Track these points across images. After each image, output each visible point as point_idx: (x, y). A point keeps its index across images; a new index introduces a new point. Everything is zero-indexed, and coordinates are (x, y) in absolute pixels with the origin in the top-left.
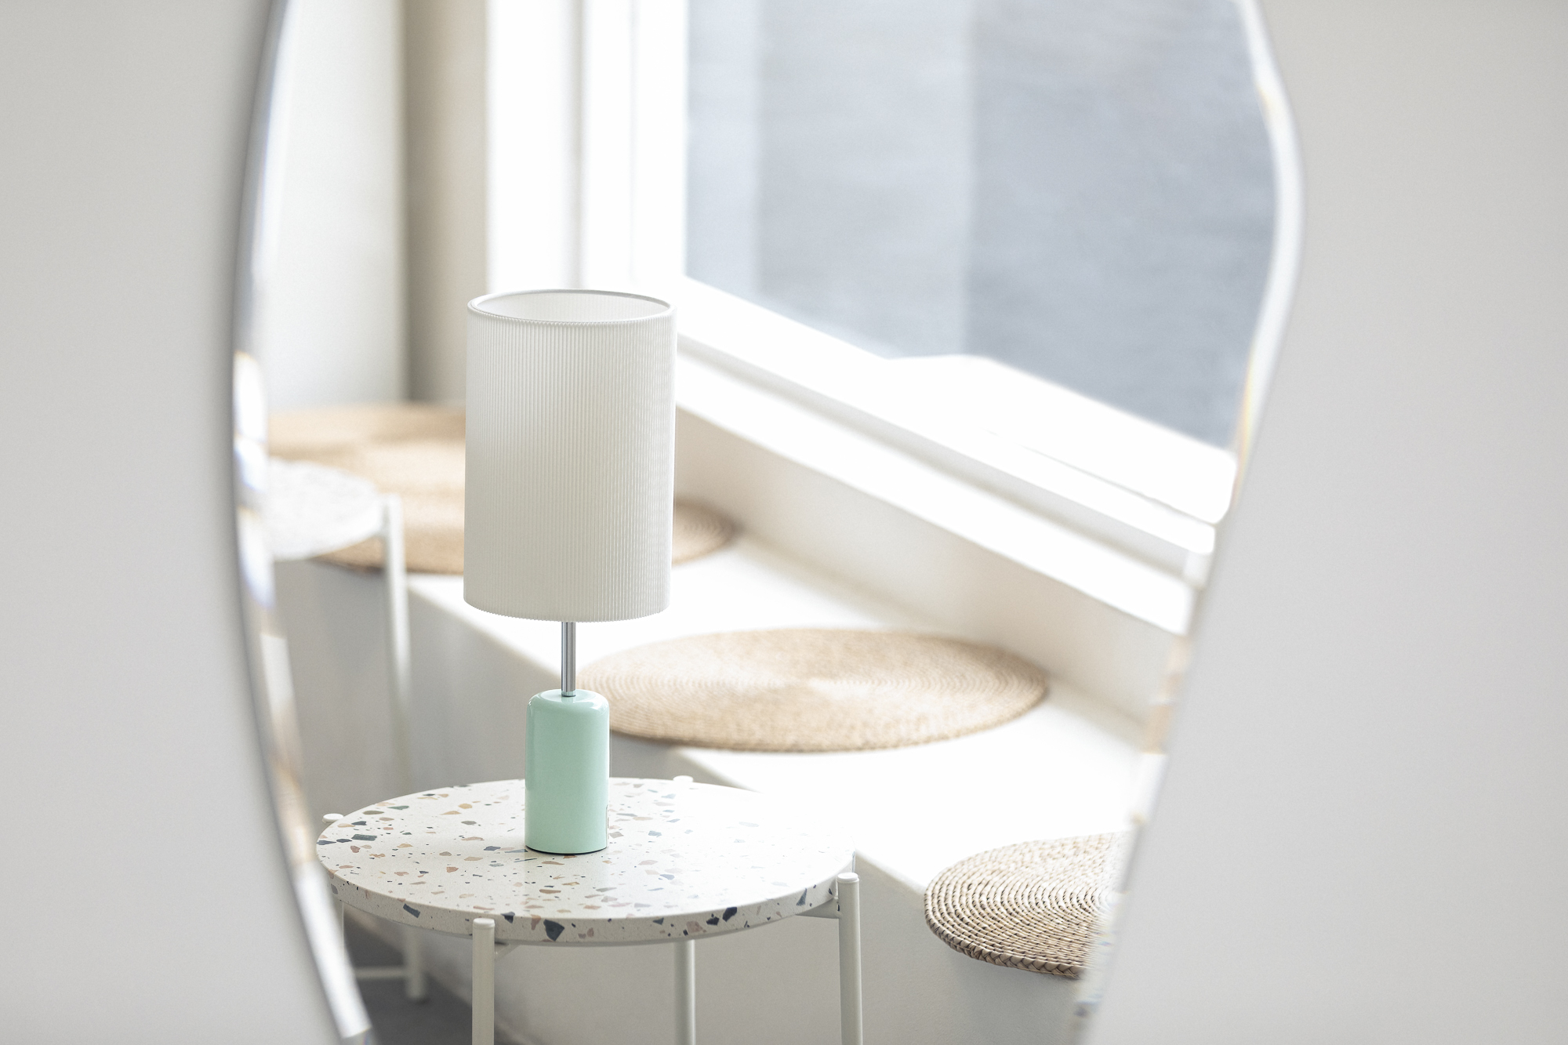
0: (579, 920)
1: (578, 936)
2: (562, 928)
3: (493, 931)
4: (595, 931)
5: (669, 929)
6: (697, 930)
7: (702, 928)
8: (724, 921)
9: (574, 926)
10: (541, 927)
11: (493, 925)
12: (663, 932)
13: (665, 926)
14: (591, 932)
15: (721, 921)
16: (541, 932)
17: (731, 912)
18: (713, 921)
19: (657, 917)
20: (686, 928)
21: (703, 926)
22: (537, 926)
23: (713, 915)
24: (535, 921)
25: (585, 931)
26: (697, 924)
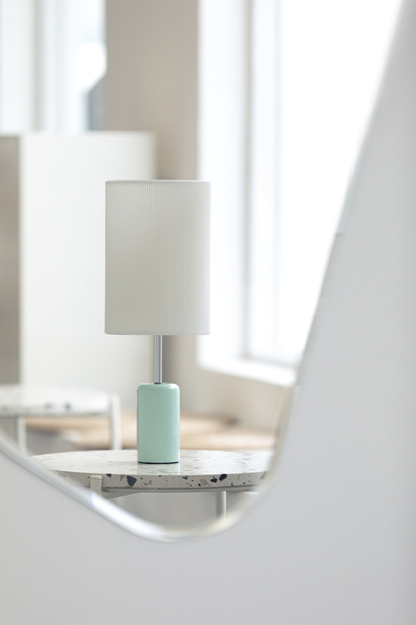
0: (145, 476)
1: (144, 484)
2: (136, 480)
3: (101, 481)
4: (153, 482)
5: (191, 483)
6: (206, 484)
7: (208, 484)
8: (220, 481)
9: (142, 479)
10: (125, 480)
11: (101, 478)
12: (188, 484)
13: (189, 480)
14: (150, 482)
15: (218, 481)
16: (125, 483)
17: (223, 477)
18: (214, 480)
19: (185, 476)
20: (199, 482)
21: (209, 483)
22: (123, 479)
23: (214, 477)
24: (122, 476)
25: (147, 482)
26: (205, 481)
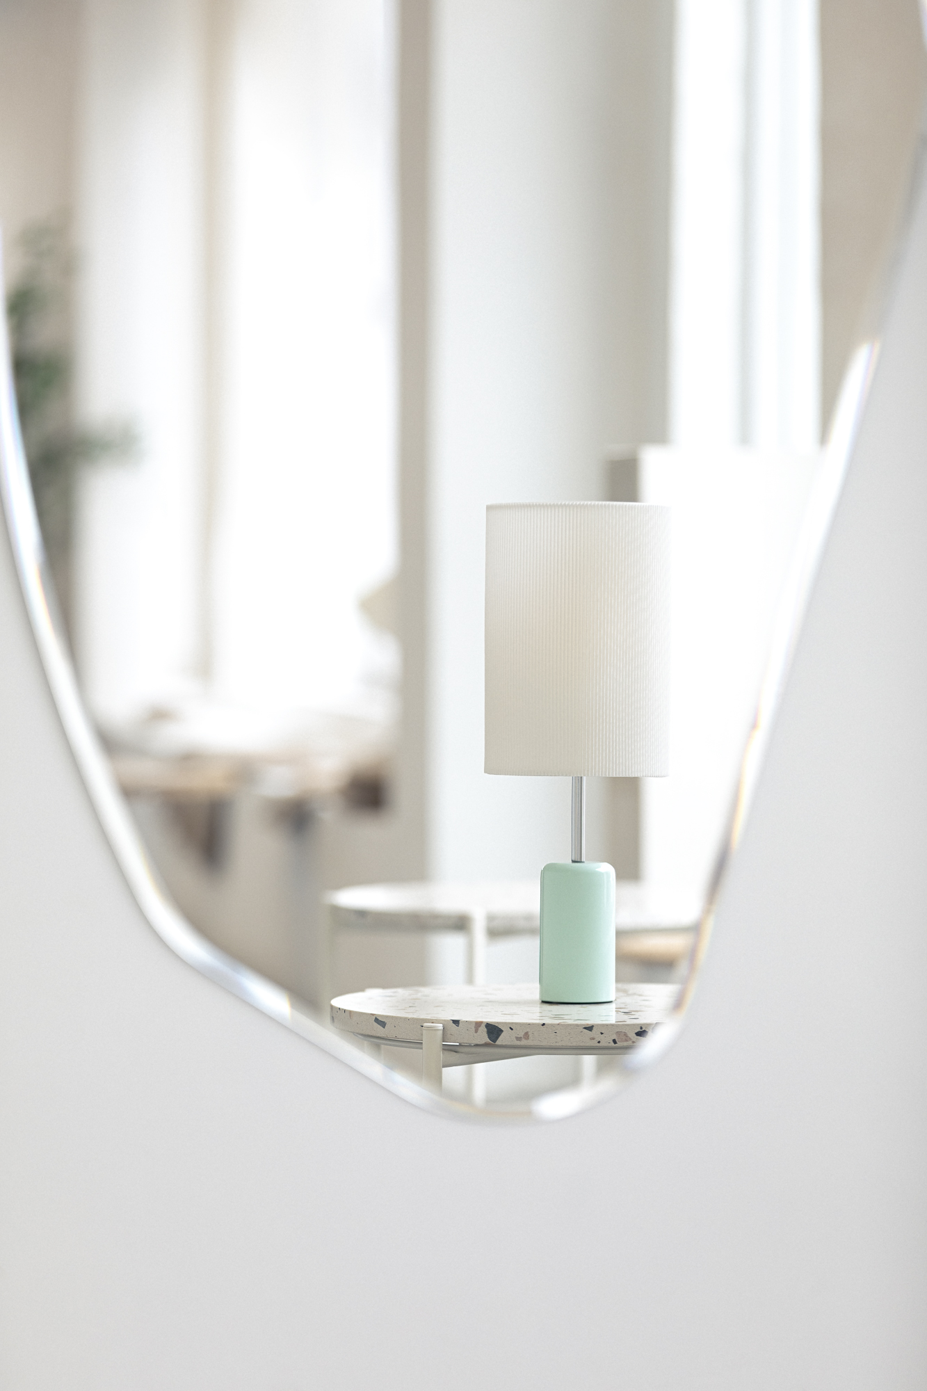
0: (516, 1023)
1: (515, 1039)
2: (502, 1031)
3: (440, 1033)
4: (530, 1035)
5: (599, 1037)
6: (626, 1041)
7: (630, 1039)
9: (512, 1029)
10: (483, 1029)
11: (442, 1028)
12: (593, 1039)
13: (595, 1032)
14: (526, 1035)
16: (483, 1037)
18: (642, 1034)
19: (587, 1025)
20: (614, 1037)
21: (632, 1038)
22: (480, 1029)
23: (641, 1028)
24: (478, 1024)
25: (521, 1034)
26: (625, 1035)
